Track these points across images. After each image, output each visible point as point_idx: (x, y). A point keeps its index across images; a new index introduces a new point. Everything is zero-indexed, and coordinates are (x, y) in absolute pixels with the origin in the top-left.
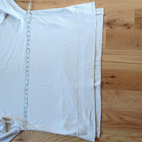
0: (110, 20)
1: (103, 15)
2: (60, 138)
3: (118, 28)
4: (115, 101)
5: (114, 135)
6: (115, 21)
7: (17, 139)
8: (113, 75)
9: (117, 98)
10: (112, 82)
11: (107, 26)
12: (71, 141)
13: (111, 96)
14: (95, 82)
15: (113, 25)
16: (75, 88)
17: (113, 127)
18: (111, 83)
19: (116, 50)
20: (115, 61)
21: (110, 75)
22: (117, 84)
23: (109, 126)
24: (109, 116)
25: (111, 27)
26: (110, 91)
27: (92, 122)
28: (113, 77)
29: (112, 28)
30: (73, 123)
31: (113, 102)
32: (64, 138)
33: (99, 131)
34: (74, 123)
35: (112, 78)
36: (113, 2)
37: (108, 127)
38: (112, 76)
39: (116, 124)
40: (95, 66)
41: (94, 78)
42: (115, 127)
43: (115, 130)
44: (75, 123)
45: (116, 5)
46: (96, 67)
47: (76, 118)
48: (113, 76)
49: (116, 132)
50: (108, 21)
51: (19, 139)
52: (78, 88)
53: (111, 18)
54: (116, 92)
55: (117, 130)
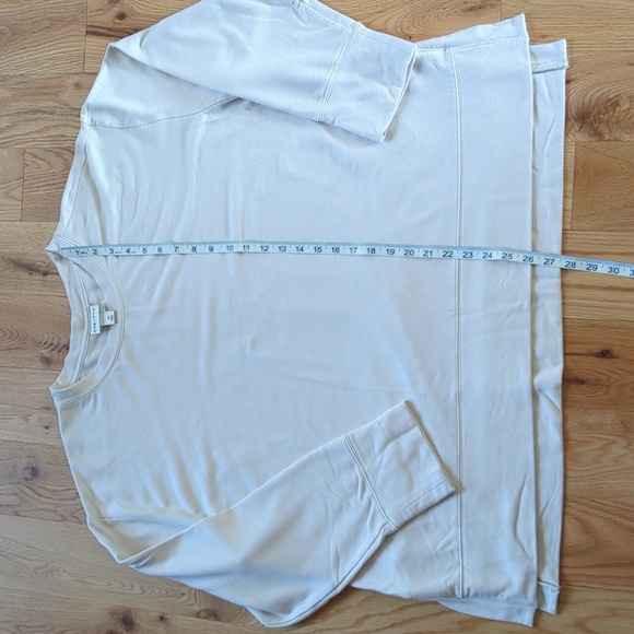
0: (590, 102)
1: (564, 71)
2: (373, 615)
3: (627, 138)
4: (617, 460)
5: (612, 613)
6: (616, 104)
7: (200, 612)
8: (607, 348)
9: (625, 448)
10: (604, 377)
11: (576, 127)
12: (422, 630)
13: (599, 438)
14: (534, 371)
15: (608, 121)
16: (448, 395)
17: (609, 577)
18: (596, 383)
19: (616, 234)
20: (617, 285)
21: (591, 346)
22: (622, 385)
23: (589, 572)
24: (587, 528)
25: (595, 134)
26: (592, 419)
27: (521, 544)
28: (605, 354)
29: (598, 135)
30: (438, 548)
31: (605, 467)
32: (393, 616)
33: (551, 587)
34: (442, 548)
35: (605, 360)
36: (606, 21)
37: (587, 575)
38: (602, 352)
39: (620, 565)
40: (534, 298)
41: (529, 354)
42: (615, 577)
43: (612, 590)
44: (450, 548)
45: (617, 34)
46: (541, 302)
47: (450, 527)
48: (607, 352)
49: (619, 601)
50: (583, 104)
51: (206, 610)
52: (459, 396)
53: (595, 94)
54: (622, 423)
55: (626, 588)
